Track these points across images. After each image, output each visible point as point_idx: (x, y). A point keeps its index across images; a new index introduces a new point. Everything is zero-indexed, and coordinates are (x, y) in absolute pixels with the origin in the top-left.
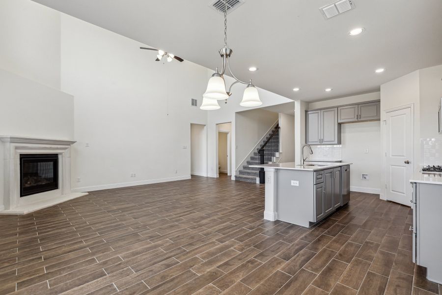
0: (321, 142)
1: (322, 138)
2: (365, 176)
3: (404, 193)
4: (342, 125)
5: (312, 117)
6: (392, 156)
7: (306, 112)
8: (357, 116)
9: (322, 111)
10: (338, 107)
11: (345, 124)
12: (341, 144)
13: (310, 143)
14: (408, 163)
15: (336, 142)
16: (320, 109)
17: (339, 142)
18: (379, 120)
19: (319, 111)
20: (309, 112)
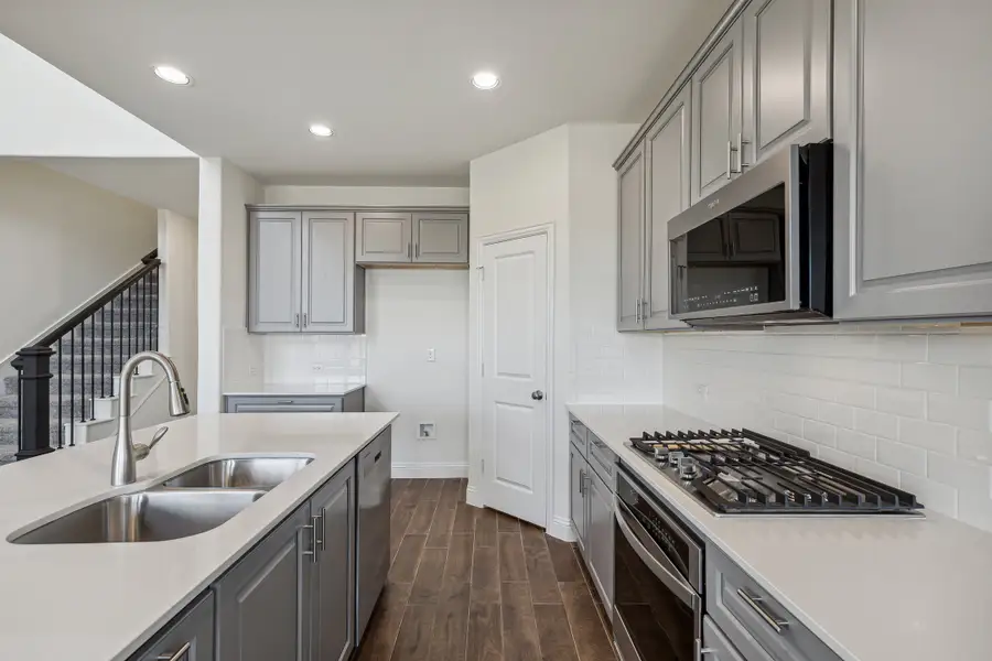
0: (302, 325)
1: (305, 311)
2: (426, 429)
3: (528, 488)
4: (367, 271)
5: (272, 231)
6: (499, 374)
7: (250, 210)
8: (410, 247)
9: (306, 216)
10: (355, 210)
11: (375, 271)
12: (364, 332)
13: (261, 328)
14: (540, 398)
15: (350, 327)
16: (301, 210)
17: (360, 327)
18: (466, 266)
19: (297, 216)
20: (261, 215)
